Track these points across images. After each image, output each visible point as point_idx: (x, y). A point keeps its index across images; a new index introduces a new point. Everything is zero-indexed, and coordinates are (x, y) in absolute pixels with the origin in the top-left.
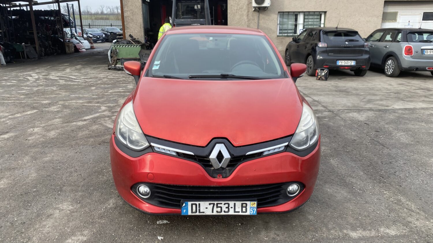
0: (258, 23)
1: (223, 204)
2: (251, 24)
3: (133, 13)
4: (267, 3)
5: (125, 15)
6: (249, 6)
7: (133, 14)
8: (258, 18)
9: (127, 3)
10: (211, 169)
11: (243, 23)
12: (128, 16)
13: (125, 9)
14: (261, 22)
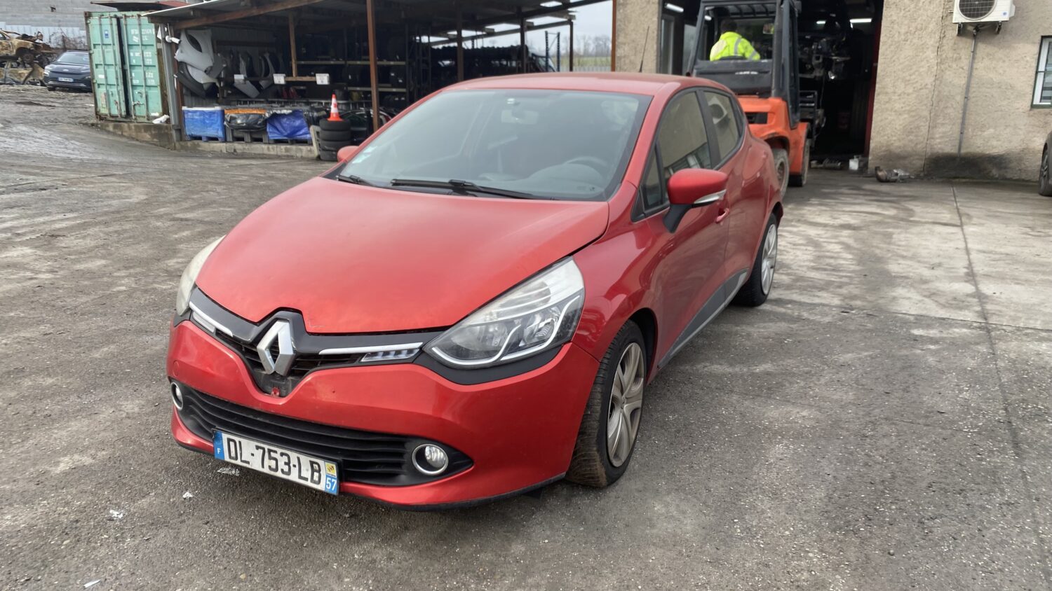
0: (971, 68)
1: (279, 452)
2: (948, 73)
3: (635, 48)
4: (1000, 12)
5: (619, 52)
6: (947, 23)
7: (636, 52)
8: (972, 54)
9: (625, 25)
10: (261, 374)
11: (921, 70)
12: (625, 57)
13: (620, 39)
14: (979, 65)
